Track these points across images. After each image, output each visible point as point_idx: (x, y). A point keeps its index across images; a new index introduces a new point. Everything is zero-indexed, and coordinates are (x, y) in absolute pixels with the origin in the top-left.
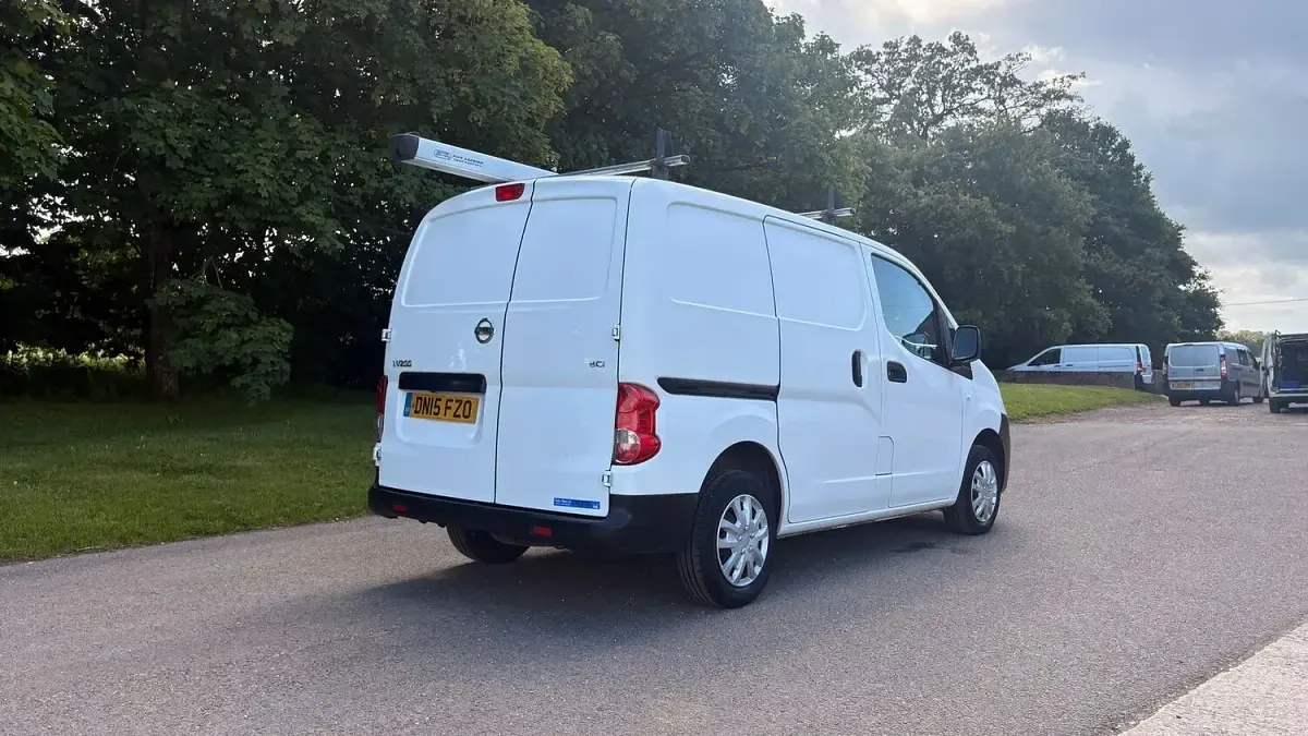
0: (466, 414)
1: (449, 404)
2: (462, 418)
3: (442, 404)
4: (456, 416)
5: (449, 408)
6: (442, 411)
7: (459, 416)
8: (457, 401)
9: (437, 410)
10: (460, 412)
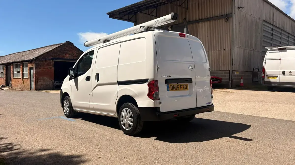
0: (186, 88)
1: (181, 86)
2: (185, 89)
3: (179, 86)
4: (183, 89)
5: (182, 87)
6: (180, 88)
7: (184, 89)
8: (183, 85)
9: (178, 88)
10: (184, 88)
